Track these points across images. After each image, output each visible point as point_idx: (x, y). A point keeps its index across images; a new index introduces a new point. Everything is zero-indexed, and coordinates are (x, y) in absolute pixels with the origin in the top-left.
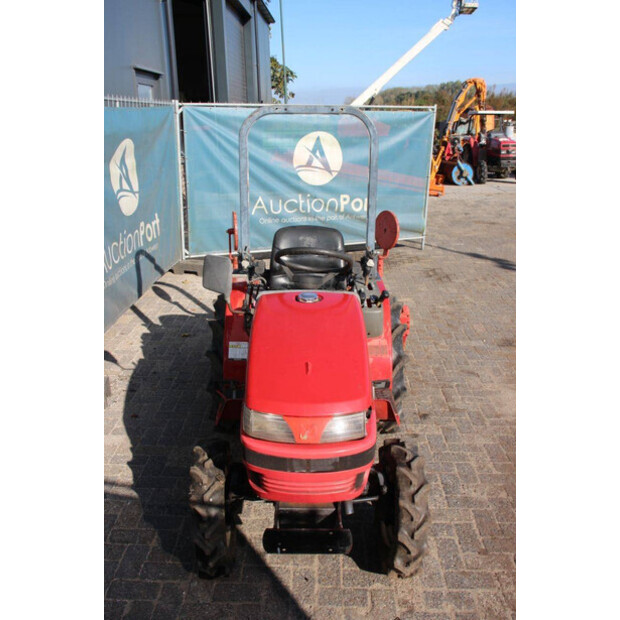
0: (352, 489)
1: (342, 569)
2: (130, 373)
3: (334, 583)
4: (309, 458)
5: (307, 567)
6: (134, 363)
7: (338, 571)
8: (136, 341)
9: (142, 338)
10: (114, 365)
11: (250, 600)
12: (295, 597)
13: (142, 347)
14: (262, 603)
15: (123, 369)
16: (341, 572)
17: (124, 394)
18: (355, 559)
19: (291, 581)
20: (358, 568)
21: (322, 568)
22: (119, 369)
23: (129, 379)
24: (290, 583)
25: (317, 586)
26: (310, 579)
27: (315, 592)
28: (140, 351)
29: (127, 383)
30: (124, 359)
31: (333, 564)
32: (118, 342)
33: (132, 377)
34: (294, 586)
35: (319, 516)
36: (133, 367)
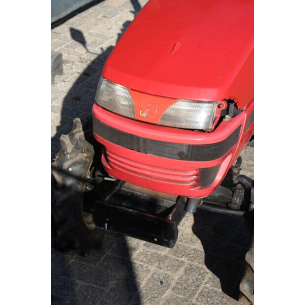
0: (194, 186)
1: (203, 285)
2: (93, 57)
3: (188, 294)
4: (145, 137)
5: (169, 273)
6: (102, 49)
7: (198, 286)
8: (115, 27)
9: (124, 25)
10: (81, 47)
11: (96, 284)
12: (141, 294)
13: (119, 35)
14: (107, 290)
15: (88, 51)
16: (201, 288)
17: (77, 76)
18: (221, 281)
19: (146, 280)
20: (220, 290)
21: (184, 278)
22: (84, 51)
23: (89, 62)
24: (144, 281)
25: (168, 292)
26: (165, 284)
27: (164, 297)
28: (116, 37)
29: (85, 66)
30: (95, 42)
31: (197, 279)
32: (96, 24)
33: (93, 62)
34: (147, 284)
35: (159, 207)
36: (99, 52)
